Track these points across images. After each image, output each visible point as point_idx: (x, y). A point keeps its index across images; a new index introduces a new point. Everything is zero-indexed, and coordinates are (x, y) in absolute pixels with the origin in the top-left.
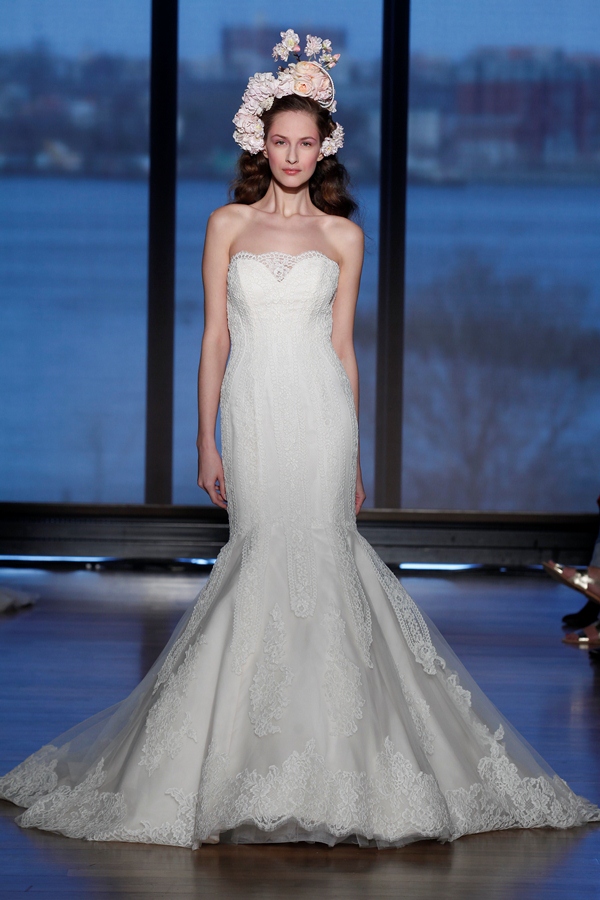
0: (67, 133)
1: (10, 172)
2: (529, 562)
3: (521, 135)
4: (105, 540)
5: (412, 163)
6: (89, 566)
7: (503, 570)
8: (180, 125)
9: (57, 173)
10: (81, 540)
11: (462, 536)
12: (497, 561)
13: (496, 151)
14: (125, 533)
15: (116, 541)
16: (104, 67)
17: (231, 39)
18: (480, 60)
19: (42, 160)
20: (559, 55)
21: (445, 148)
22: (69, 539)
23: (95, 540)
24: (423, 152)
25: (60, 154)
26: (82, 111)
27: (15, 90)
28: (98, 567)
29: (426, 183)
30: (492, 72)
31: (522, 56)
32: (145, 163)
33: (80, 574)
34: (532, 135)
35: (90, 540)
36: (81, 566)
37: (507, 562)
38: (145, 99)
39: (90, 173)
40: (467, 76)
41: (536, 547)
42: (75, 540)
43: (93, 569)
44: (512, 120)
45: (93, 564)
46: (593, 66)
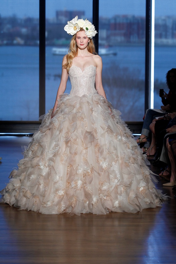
0: (21, 36)
1: (7, 45)
3: (125, 35)
4: (30, 129)
5: (100, 42)
6: (26, 135)
8: (46, 34)
9: (18, 45)
10: (24, 129)
13: (120, 39)
14: (34, 128)
15: (32, 129)
16: (29, 20)
17: (58, 14)
18: (115, 18)
19: (15, 42)
20: (134, 17)
21: (108, 38)
22: (22, 129)
23: (28, 129)
24: (103, 39)
25: (19, 40)
26: (24, 30)
27: (9, 26)
28: (28, 135)
30: (118, 21)
31: (125, 17)
32: (38, 42)
33: (24, 137)
34: (128, 35)
35: (27, 129)
36: (24, 135)
38: (38, 28)
39: (26, 45)
40: (113, 22)
42: (23, 129)
43: (27, 136)
44: (123, 32)
45: (27, 135)
46: (142, 19)
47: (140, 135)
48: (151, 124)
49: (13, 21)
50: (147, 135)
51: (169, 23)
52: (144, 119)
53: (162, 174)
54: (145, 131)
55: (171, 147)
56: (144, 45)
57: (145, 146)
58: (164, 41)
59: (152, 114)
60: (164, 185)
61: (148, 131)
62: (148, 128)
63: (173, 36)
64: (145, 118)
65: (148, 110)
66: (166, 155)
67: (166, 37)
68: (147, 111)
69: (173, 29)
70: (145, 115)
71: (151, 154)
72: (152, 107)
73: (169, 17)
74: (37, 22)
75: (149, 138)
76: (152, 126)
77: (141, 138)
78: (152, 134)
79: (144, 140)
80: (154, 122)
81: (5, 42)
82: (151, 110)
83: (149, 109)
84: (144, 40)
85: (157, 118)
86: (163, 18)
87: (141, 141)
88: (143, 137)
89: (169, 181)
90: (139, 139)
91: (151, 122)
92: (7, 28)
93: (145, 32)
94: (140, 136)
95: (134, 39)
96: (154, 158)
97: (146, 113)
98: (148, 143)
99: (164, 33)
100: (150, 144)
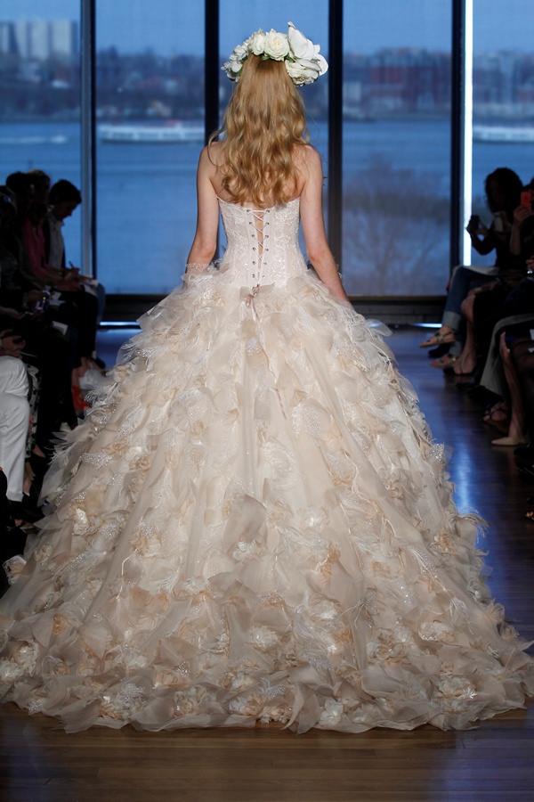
0: (163, 97)
2: (411, 322)
3: (405, 95)
5: (345, 110)
7: (397, 326)
8: (222, 92)
9: (158, 117)
11: (375, 308)
12: (394, 322)
13: (391, 103)
16: (182, 61)
18: (382, 55)
19: (150, 111)
20: (424, 53)
21: (365, 101)
24: (352, 104)
25: (159, 108)
26: (171, 85)
27: (135, 75)
29: (354, 120)
30: (388, 62)
31: (405, 53)
32: (202, 111)
34: (411, 95)
37: (399, 322)
38: (202, 79)
39: (175, 116)
40: (376, 63)
41: (414, 314)
44: (399, 87)
46: (443, 58)
47: (439, 326)
48: (465, 301)
49: (146, 63)
50: (455, 327)
51: (507, 68)
52: (448, 289)
53: (491, 418)
54: (451, 317)
55: (511, 354)
56: (449, 117)
57: (452, 351)
58: (495, 108)
59: (466, 278)
60: (494, 442)
61: (458, 317)
62: (459, 311)
63: (516, 96)
64: (451, 288)
65: (456, 268)
66: (500, 372)
67: (499, 99)
68: (457, 271)
69: (514, 81)
70: (452, 281)
71: (465, 371)
72: (467, 261)
73: (505, 54)
74: (201, 66)
75: (460, 333)
76: (468, 305)
77: (442, 333)
78: (468, 324)
79: (449, 338)
80: (471, 297)
81: (127, 112)
82: (465, 270)
83: (460, 266)
84: (448, 106)
85: (478, 289)
86: (492, 55)
87: (442, 340)
88: (446, 330)
89: (506, 435)
90: (438, 335)
91: (465, 296)
92: (132, 79)
93: (450, 88)
94: (438, 329)
95: (425, 103)
96: (472, 380)
97: (454, 274)
98: (458, 344)
99: (494, 91)
100: (463, 346)
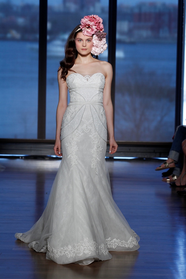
0: (16, 27)
2: (152, 156)
3: (152, 28)
4: (26, 150)
6: (20, 158)
7: (144, 159)
8: (49, 25)
9: (13, 39)
10: (18, 149)
11: (132, 149)
12: (143, 156)
13: (145, 33)
14: (31, 148)
15: (29, 150)
16: (27, 7)
18: (140, 6)
19: (9, 36)
20: (164, 5)
21: (130, 32)
22: (15, 149)
25: (14, 34)
26: (21, 21)
30: (143, 10)
31: (153, 5)
32: (38, 36)
33: (18, 160)
34: (156, 28)
35: (21, 150)
36: (18, 157)
37: (146, 156)
39: (23, 39)
40: (136, 11)
41: (154, 152)
44: (150, 24)
45: (22, 157)
47: (167, 159)
49: (7, 8)
50: (176, 159)
54: (173, 154)
56: (176, 41)
64: (174, 138)
68: (178, 128)
71: (182, 184)
74: (37, 10)
77: (168, 162)
79: (172, 165)
82: (183, 128)
84: (176, 35)
87: (168, 166)
88: (170, 161)
90: (165, 163)
94: (166, 160)
95: (164, 33)
97: (177, 130)
